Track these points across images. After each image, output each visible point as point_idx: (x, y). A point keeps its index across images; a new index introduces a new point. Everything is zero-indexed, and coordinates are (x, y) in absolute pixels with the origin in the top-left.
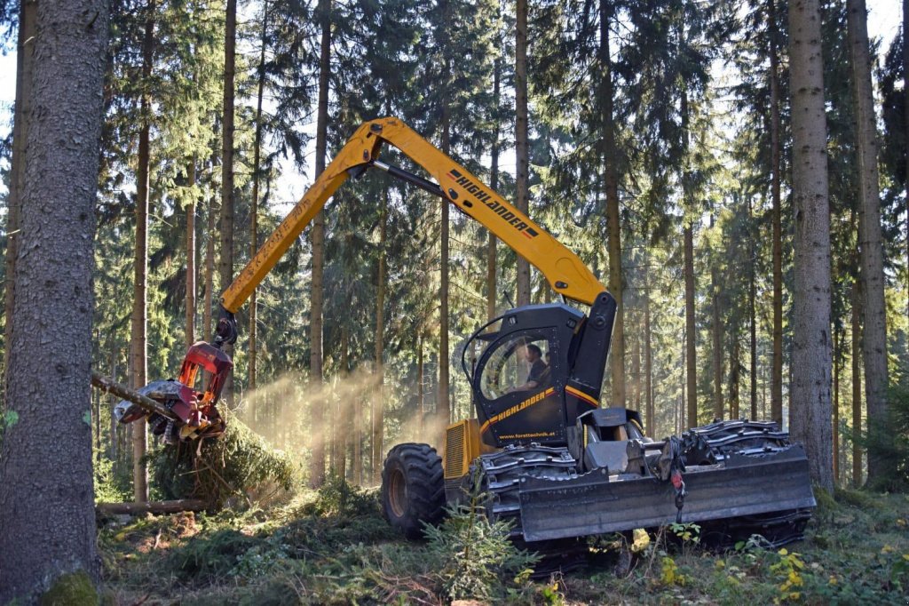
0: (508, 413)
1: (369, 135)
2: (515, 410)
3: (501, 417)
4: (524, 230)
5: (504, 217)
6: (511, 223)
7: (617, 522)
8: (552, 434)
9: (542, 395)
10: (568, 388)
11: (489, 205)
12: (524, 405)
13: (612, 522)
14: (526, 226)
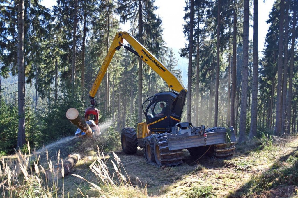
0: (154, 123)
1: (119, 37)
2: (156, 122)
3: (152, 123)
4: (162, 69)
5: (156, 65)
6: (158, 67)
7: (191, 145)
8: (166, 129)
9: (164, 118)
10: (171, 117)
11: (152, 61)
12: (159, 121)
13: (190, 146)
14: (162, 68)
